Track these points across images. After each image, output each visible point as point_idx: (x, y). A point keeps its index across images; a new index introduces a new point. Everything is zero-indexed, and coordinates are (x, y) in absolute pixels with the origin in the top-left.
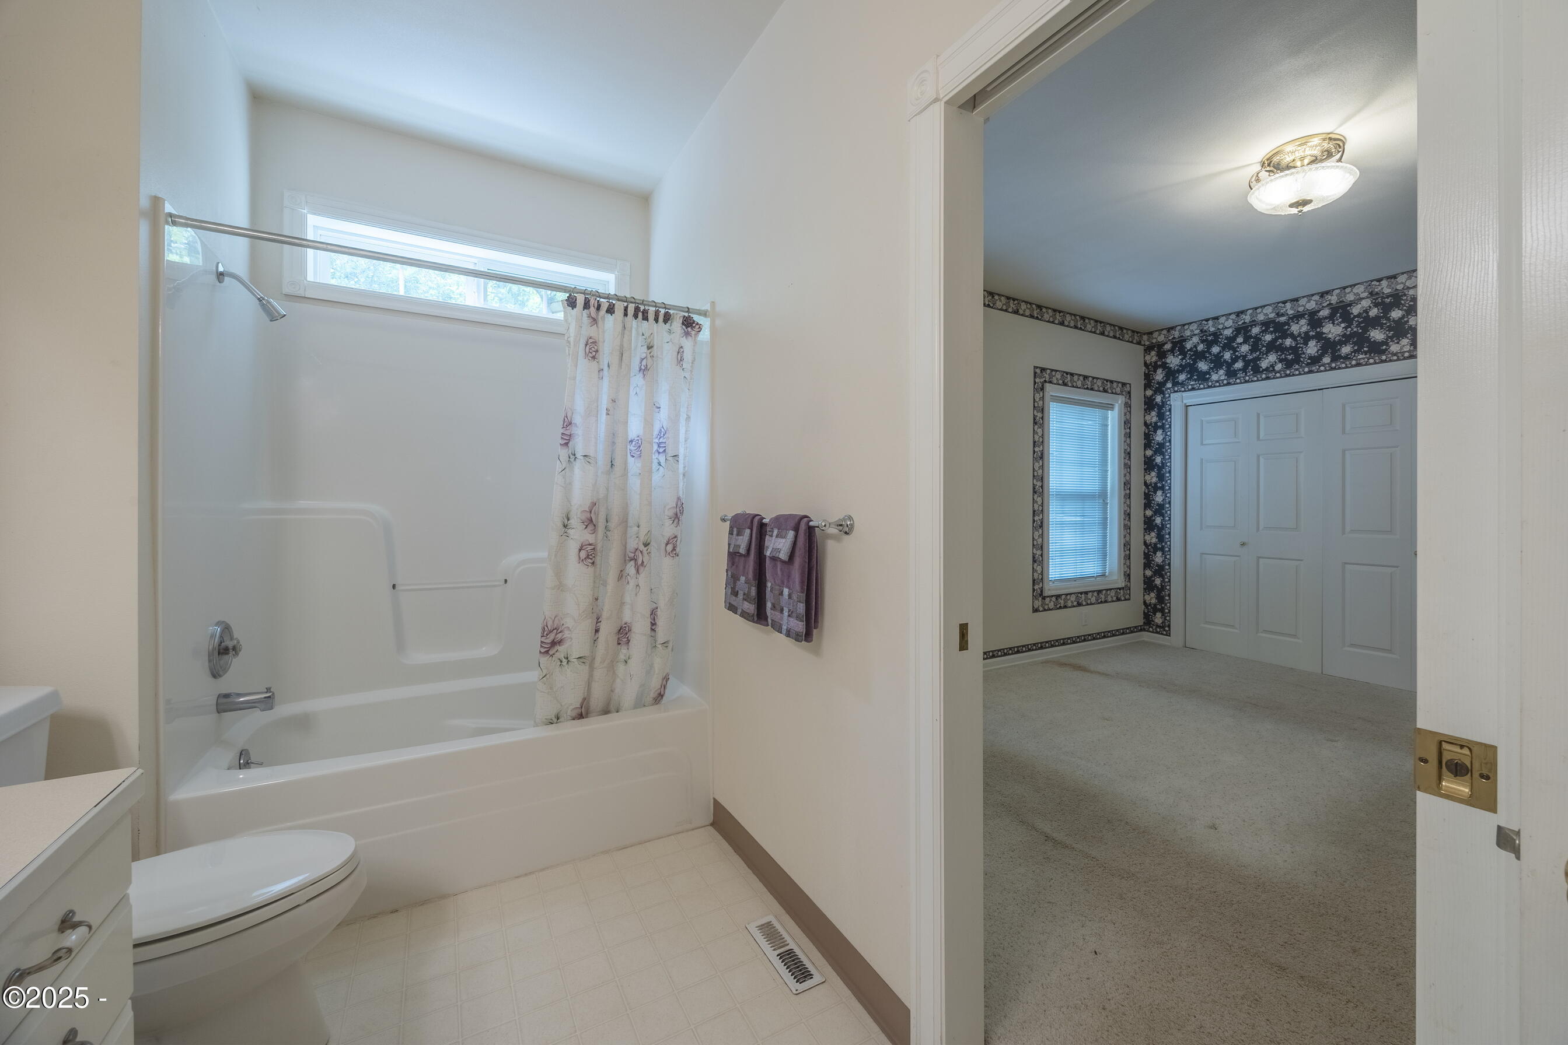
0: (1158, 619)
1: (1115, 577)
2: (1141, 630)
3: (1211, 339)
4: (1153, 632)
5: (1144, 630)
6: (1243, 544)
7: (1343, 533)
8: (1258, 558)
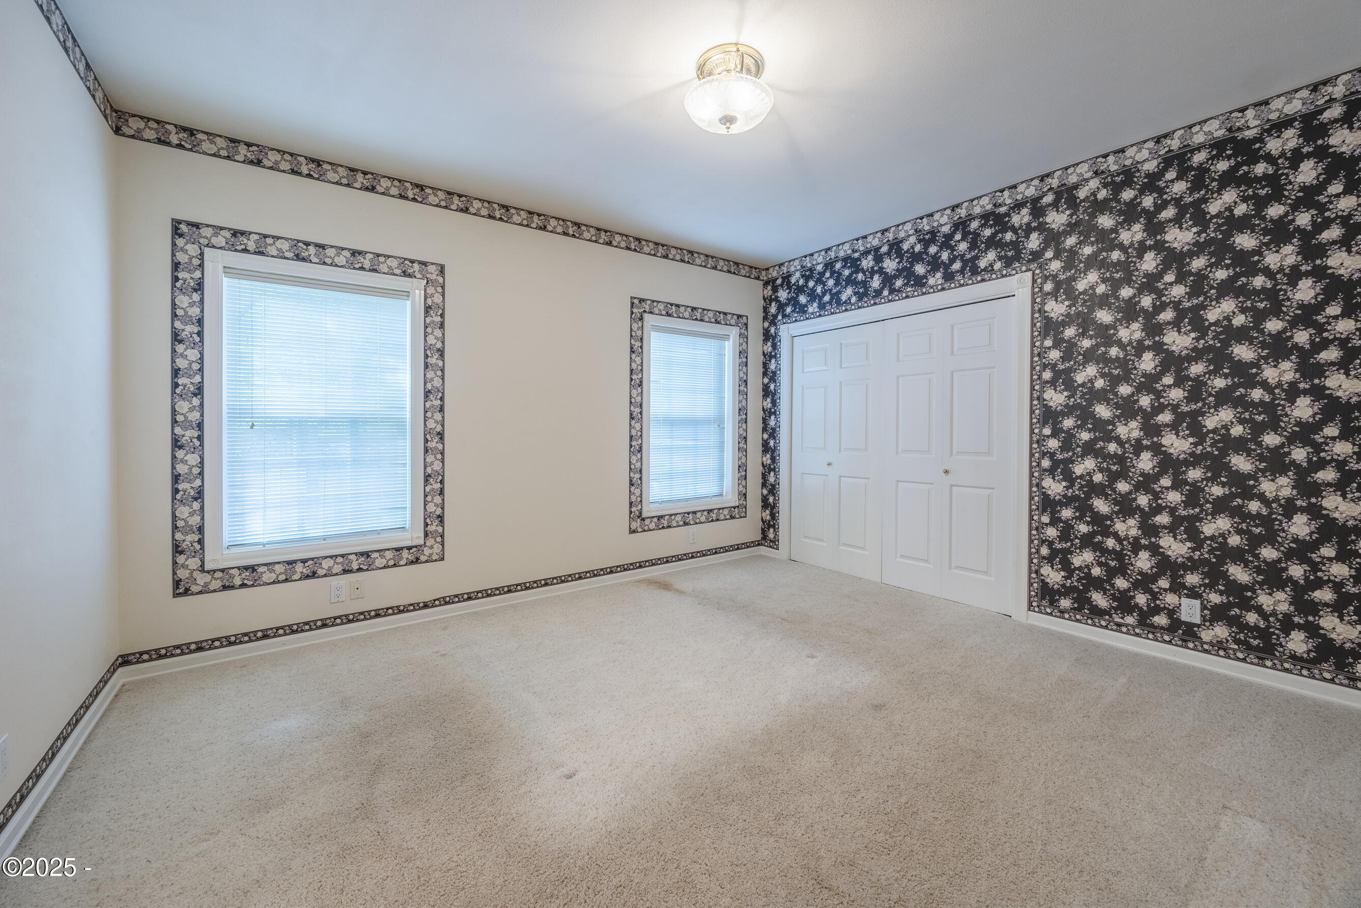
0: (771, 535)
1: (730, 497)
2: (759, 545)
3: (808, 274)
4: (767, 546)
5: (762, 545)
6: (829, 464)
7: (897, 453)
8: (840, 477)
